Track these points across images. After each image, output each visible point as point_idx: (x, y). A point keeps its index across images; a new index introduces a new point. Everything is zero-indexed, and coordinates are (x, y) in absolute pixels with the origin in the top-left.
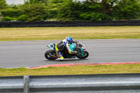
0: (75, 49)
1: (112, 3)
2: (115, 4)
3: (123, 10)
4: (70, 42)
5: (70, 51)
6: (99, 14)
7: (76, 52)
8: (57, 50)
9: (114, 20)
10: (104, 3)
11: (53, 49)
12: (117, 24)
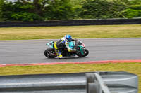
0: (74, 47)
1: (44, 4)
2: (46, 5)
3: (54, 10)
4: (69, 40)
5: (69, 49)
6: (30, 15)
7: (75, 50)
8: (56, 48)
9: (46, 20)
10: (36, 3)
11: (52, 47)
12: (49, 24)
